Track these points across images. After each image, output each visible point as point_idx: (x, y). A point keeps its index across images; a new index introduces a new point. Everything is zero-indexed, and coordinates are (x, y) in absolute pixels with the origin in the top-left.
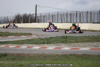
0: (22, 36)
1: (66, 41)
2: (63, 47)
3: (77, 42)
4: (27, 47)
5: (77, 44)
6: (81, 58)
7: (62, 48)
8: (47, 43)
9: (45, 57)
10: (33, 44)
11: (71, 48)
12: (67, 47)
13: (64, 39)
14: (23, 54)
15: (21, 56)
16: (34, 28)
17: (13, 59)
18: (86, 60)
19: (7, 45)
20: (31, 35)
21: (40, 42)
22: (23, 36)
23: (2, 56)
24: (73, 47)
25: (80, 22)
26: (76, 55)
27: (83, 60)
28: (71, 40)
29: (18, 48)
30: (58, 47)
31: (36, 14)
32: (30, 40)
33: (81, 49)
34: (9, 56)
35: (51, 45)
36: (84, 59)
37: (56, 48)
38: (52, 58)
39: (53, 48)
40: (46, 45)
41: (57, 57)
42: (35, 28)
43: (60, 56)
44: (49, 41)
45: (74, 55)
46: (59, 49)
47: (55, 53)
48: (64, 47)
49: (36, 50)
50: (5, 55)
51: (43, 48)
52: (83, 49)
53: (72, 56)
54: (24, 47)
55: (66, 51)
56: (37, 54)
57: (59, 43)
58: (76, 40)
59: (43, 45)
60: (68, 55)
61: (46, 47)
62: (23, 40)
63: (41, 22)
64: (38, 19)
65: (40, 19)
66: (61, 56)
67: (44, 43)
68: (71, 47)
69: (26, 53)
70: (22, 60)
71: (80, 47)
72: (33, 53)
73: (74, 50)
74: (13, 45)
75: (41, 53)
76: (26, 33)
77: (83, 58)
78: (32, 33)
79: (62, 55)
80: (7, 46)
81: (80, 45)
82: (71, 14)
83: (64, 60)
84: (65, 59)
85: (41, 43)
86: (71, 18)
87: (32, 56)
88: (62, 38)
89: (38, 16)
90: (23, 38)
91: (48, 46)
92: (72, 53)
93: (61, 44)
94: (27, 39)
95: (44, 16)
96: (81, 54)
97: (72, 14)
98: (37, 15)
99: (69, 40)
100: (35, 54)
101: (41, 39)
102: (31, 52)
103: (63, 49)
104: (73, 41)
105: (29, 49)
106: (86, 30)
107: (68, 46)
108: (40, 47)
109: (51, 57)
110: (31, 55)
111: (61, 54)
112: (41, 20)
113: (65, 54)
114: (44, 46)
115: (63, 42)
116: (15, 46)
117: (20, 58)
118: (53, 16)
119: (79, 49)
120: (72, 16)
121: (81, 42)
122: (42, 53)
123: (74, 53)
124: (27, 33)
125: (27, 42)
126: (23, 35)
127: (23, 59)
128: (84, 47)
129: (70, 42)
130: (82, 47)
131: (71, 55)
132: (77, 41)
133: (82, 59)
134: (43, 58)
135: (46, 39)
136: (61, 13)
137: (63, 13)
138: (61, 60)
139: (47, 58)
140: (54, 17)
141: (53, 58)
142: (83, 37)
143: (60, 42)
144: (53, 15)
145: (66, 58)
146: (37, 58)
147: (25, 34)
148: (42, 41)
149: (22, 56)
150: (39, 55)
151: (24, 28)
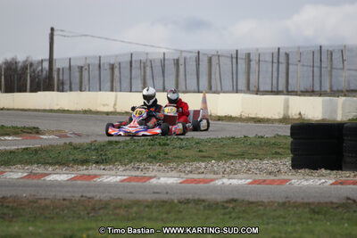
0: (7, 138)
1: (166, 154)
2: (155, 177)
3: (204, 157)
4: (25, 174)
5: (203, 164)
6: (222, 211)
7: (151, 178)
8: (97, 163)
9: (94, 209)
10: (46, 163)
11: (185, 177)
12: (170, 174)
13: (158, 149)
14: (15, 199)
15: (8, 207)
16: (45, 111)
18: (239, 218)
20: (38, 133)
21: (71, 157)
22: (10, 138)
24: (191, 176)
25: (211, 88)
26: (203, 201)
27: (230, 217)
28: (183, 153)
30: (138, 173)
32: (36, 151)
33: (219, 182)
35: (110, 169)
36: (233, 215)
37: (130, 179)
38: (117, 211)
39: (119, 178)
40: (93, 170)
41: (135, 209)
42: (51, 111)
43: (147, 206)
44: (106, 155)
45: (198, 202)
46: (140, 184)
47: (130, 195)
48: (157, 173)
49: (60, 185)
51: (82, 177)
52: (226, 181)
53: (190, 205)
54: (15, 174)
55: (167, 189)
56: (64, 200)
57: (141, 161)
58: (200, 151)
59: (85, 167)
60: (176, 201)
61: (96, 176)
62: (11, 152)
63: (71, 90)
64: (59, 80)
65: (66, 77)
66: (149, 205)
67: (85, 162)
68: (183, 175)
69: (24, 194)
70: (11, 221)
71: (215, 176)
72: (51, 194)
73: (193, 185)
75: (77, 196)
76: (19, 126)
77: (230, 213)
78: (41, 128)
79: (153, 202)
81: (215, 169)
82: (178, 60)
83: (162, 220)
84: (165, 216)
85: (76, 162)
86: (177, 76)
87: (47, 207)
88: (149, 145)
89: (59, 69)
90: (11, 145)
91: (102, 172)
92: (190, 196)
93: (147, 165)
94: (23, 147)
95: (82, 67)
96: (219, 198)
97: (181, 62)
98: (57, 65)
99: (175, 151)
100: (59, 200)
101: (75, 148)
102: (42, 194)
103: (154, 181)
104: (188, 153)
105: (35, 181)
106: (231, 117)
107: (174, 173)
108: (73, 176)
109: (116, 208)
110: (43, 203)
111: (149, 197)
112: (71, 84)
113: (164, 197)
114: (86, 172)
115: (155, 158)
117: (5, 214)
118: (112, 67)
119: (212, 183)
120: (182, 68)
121: (219, 159)
122: (82, 196)
123: (196, 197)
124: (24, 128)
125: (27, 157)
126: (9, 135)
127: (13, 217)
128: (231, 176)
129: (179, 158)
130: (221, 175)
131: (187, 202)
132: (204, 154)
133: (224, 214)
134: (88, 214)
135: (93, 148)
136: (143, 58)
137: (150, 57)
138: (150, 219)
139: (102, 211)
140: (116, 71)
141: (122, 212)
142: (225, 142)
143: (145, 157)
144: (113, 65)
145: (168, 213)
146: (66, 212)
147: (16, 131)
148: (80, 156)
149: (11, 205)
150: (70, 201)
151: (8, 109)
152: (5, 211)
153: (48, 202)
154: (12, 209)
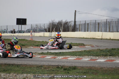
4: (90, 59)
16: (79, 38)
17: (85, 73)
19: (65, 56)
21: (101, 54)
23: (71, 69)
29: (79, 61)
31: (75, 22)
34: (79, 70)
50: (75, 68)
54: (86, 59)
61: (114, 60)
74: (72, 57)
76: (77, 43)
80: (66, 58)
91: (116, 59)
101: (101, 51)
108: (106, 60)
114: (110, 59)
116: (75, 58)
124: (79, 44)
126: (75, 46)
135: (107, 51)
146: (113, 72)
147: (77, 45)
148: (104, 53)
152: (93, 71)
153: (106, 69)
154: (95, 71)
